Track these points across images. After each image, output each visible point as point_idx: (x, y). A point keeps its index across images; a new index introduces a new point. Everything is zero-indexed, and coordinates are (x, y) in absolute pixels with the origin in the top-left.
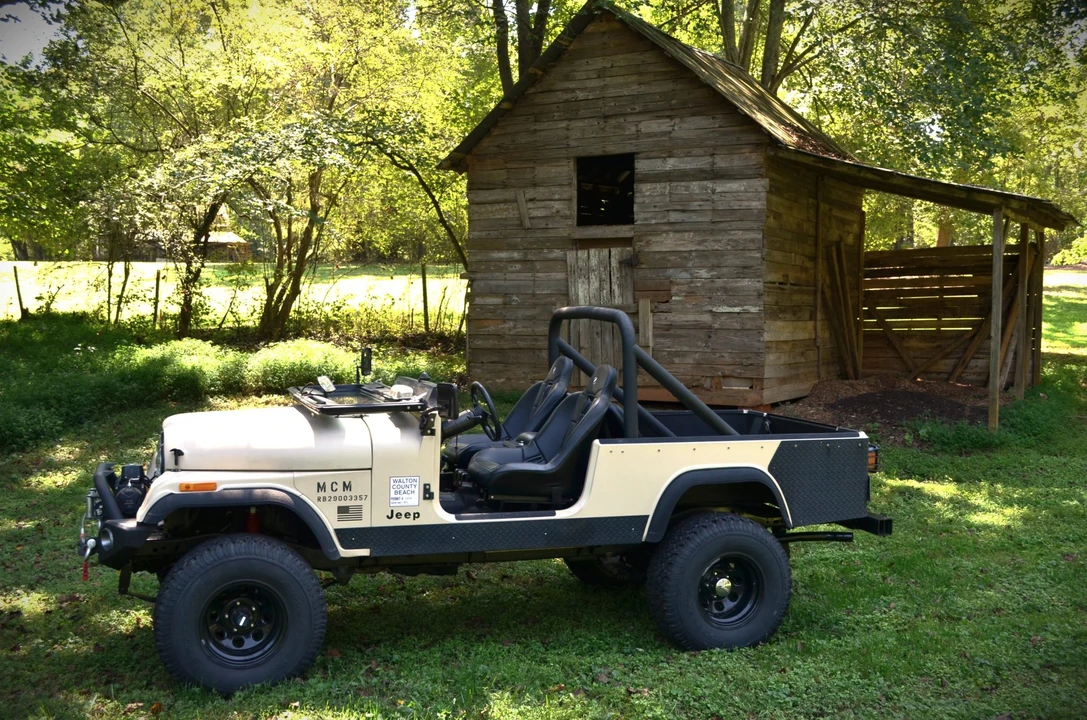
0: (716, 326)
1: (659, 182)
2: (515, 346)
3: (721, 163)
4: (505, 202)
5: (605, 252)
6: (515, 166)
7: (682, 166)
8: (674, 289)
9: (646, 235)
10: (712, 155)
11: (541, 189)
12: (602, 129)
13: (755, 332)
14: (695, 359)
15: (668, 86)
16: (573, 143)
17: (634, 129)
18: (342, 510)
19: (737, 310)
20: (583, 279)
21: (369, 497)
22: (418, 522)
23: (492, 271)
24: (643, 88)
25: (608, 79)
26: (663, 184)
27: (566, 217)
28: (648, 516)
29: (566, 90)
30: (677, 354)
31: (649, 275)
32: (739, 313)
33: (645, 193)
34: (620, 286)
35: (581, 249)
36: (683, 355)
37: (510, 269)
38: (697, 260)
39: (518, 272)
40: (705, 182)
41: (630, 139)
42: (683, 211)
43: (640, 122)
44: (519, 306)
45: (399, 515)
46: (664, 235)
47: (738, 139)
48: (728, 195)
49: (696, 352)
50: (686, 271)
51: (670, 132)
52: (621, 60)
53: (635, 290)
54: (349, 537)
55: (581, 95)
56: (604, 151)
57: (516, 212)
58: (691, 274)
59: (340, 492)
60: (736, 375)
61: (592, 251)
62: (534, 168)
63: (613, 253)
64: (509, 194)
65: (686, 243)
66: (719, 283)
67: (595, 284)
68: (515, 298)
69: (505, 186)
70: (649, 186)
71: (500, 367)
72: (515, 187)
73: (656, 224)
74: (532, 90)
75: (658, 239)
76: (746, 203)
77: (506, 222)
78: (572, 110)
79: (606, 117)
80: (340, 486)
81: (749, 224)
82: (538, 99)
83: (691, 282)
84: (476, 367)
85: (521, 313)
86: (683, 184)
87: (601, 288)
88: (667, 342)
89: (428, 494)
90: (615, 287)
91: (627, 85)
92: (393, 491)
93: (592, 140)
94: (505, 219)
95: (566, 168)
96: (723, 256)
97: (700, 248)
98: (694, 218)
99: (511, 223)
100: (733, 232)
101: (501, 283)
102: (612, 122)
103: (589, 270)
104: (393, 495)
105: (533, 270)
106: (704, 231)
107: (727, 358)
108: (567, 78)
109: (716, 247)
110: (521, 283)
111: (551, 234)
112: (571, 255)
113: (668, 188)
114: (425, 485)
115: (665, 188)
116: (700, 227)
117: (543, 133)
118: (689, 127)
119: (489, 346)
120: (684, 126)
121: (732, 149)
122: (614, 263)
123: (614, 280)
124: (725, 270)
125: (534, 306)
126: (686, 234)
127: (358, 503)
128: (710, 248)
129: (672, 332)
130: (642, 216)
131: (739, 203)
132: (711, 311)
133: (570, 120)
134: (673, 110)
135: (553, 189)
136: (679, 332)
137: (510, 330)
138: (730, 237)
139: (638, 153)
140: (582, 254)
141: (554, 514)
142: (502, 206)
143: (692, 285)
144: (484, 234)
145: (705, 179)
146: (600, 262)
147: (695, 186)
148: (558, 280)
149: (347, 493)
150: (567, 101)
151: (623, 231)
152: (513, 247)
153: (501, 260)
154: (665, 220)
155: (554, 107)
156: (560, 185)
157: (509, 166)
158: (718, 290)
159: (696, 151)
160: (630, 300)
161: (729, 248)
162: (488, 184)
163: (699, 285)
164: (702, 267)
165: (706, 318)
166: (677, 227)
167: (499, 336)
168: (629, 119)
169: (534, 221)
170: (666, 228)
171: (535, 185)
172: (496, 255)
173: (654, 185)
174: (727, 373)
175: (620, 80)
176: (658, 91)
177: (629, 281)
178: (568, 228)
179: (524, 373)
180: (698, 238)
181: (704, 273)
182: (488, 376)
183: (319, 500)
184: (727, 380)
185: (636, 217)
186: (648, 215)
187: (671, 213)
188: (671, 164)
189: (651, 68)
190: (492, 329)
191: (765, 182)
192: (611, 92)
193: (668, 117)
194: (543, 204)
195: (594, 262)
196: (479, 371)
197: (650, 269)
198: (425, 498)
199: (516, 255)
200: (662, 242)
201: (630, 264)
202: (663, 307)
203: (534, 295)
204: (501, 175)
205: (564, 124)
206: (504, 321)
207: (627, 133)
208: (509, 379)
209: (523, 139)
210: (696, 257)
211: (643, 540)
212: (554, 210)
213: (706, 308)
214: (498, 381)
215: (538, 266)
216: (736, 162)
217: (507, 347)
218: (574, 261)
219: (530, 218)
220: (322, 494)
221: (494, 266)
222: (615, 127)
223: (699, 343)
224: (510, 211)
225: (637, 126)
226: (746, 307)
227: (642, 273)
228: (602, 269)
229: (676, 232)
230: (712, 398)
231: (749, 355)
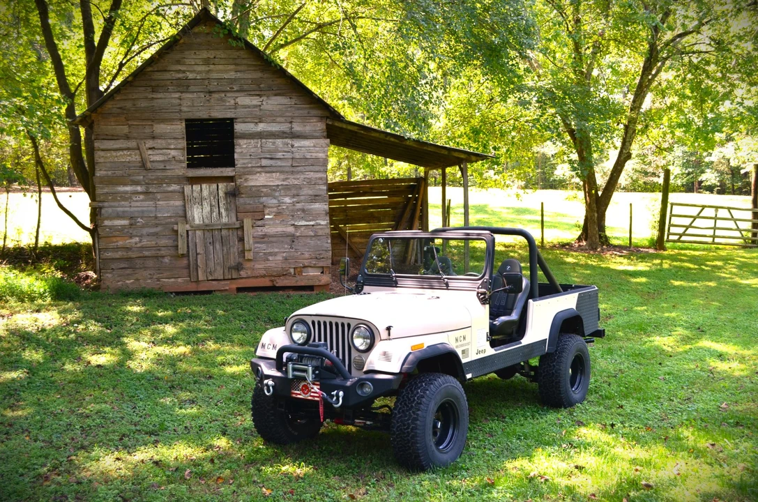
0: (298, 234)
1: (253, 138)
2: (141, 255)
3: (297, 127)
4: (128, 149)
5: (214, 186)
6: (135, 123)
7: (270, 129)
8: (267, 211)
9: (245, 174)
10: (291, 122)
11: (159, 141)
12: (208, 100)
13: (325, 237)
14: (283, 257)
15: (258, 75)
16: (185, 109)
17: (232, 102)
19: (312, 223)
20: (197, 205)
23: (119, 201)
24: (239, 75)
25: (212, 66)
26: (256, 140)
27: (181, 162)
29: (179, 71)
30: (271, 254)
31: (248, 202)
32: (313, 225)
33: (243, 149)
34: (227, 210)
35: (196, 184)
36: (275, 254)
37: (135, 199)
38: (282, 191)
39: (142, 201)
40: (286, 140)
41: (230, 109)
42: (271, 159)
43: (237, 97)
44: (143, 226)
46: (258, 175)
47: (309, 113)
48: (303, 149)
49: (284, 252)
50: (275, 198)
51: (260, 106)
52: (220, 54)
53: (237, 212)
55: (191, 76)
56: (210, 116)
57: (137, 157)
58: (279, 201)
60: (312, 265)
61: (204, 186)
62: (152, 125)
63: (220, 187)
64: (133, 144)
65: (274, 180)
66: (299, 206)
67: (207, 208)
68: (139, 220)
69: (127, 137)
70: (245, 141)
71: (129, 271)
72: (136, 139)
73: (252, 167)
74: (150, 69)
75: (254, 177)
76: (314, 155)
77: (129, 165)
78: (183, 85)
79: (210, 92)
81: (317, 168)
82: (158, 76)
83: (279, 206)
84: (107, 273)
85: (145, 231)
86: (270, 140)
87: (212, 211)
88: (263, 246)
90: (222, 210)
91: (226, 71)
93: (200, 108)
94: (129, 162)
95: (179, 127)
96: (301, 188)
97: (285, 183)
98: (279, 163)
99: (134, 165)
100: (307, 173)
101: (126, 209)
102: (216, 96)
103: (202, 199)
105: (155, 199)
106: (287, 172)
107: (307, 255)
108: (178, 62)
109: (296, 183)
110: (144, 209)
111: (169, 173)
112: (187, 189)
113: (260, 143)
115: (257, 143)
116: (284, 169)
117: (160, 101)
118: (274, 103)
119: (118, 257)
120: (269, 102)
121: (304, 119)
122: (221, 194)
123: (221, 205)
124: (302, 198)
125: (157, 225)
126: (274, 174)
128: (291, 183)
129: (266, 239)
130: (242, 161)
131: (310, 154)
132: (294, 225)
133: (182, 92)
134: (261, 91)
135: (169, 141)
136: (271, 239)
137: (136, 244)
138: (305, 176)
139: (236, 119)
140: (196, 188)
142: (125, 152)
143: (280, 208)
144: (110, 173)
145: (286, 138)
146: (210, 193)
147: (279, 142)
148: (177, 206)
150: (179, 79)
151: (228, 172)
152: (137, 183)
153: (126, 192)
154: (259, 165)
155: (168, 83)
156: (174, 138)
157: (130, 123)
158: (298, 210)
159: (278, 119)
160: (234, 219)
161: (305, 183)
162: (113, 135)
163: (284, 207)
164: (286, 196)
165: (291, 230)
166: (267, 169)
167: (128, 249)
168: (228, 95)
169: (154, 164)
170: (259, 170)
171: (154, 138)
172: (121, 189)
173: (249, 141)
174: (306, 264)
175: (221, 67)
176: (250, 77)
177: (233, 206)
178: (181, 170)
179: (150, 274)
180: (282, 177)
181: (287, 200)
182: (119, 279)
184: (306, 269)
185: (236, 162)
186: (246, 161)
187: (262, 160)
188: (261, 127)
189: (245, 62)
190: (120, 243)
191: (329, 140)
192: (215, 75)
193: (258, 95)
194: (161, 151)
195: (205, 193)
196: (110, 275)
197: (248, 197)
199: (139, 188)
200: (256, 180)
201: (233, 194)
202: (260, 223)
203: (156, 217)
204: (125, 129)
205: (177, 95)
206: (131, 238)
207: (228, 104)
208: (137, 280)
209: (143, 104)
210: (282, 189)
212: (170, 156)
213: (290, 223)
214: (127, 282)
215: (159, 196)
216: (308, 128)
217: (134, 256)
218: (190, 193)
219: (151, 161)
221: (121, 197)
222: (218, 100)
223: (286, 246)
224: (133, 156)
225: (234, 99)
226: (317, 221)
227: (241, 201)
228: (212, 198)
229: (266, 172)
230: (297, 281)
231: (321, 252)
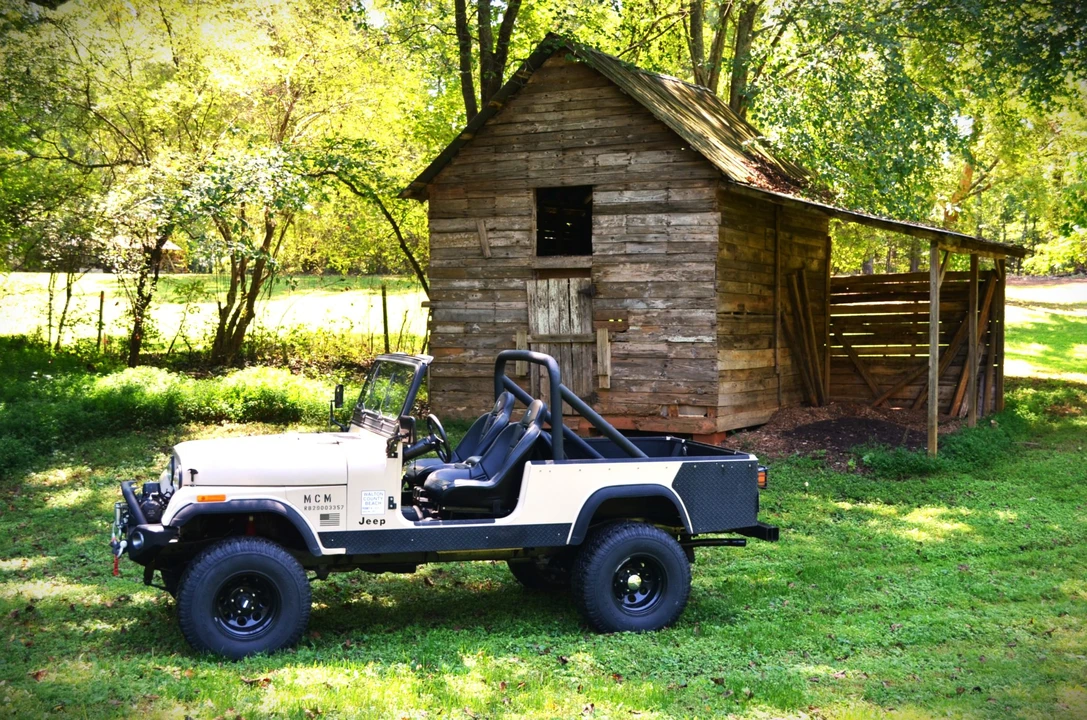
0: (672, 355)
1: (616, 214)
2: (475, 374)
3: (676, 197)
4: (466, 231)
5: (564, 282)
6: (475, 196)
7: (638, 199)
8: (631, 319)
9: (604, 266)
10: (667, 189)
11: (501, 220)
12: (561, 161)
13: (710, 361)
14: (651, 388)
15: (624, 121)
16: (533, 175)
17: (591, 162)
18: (324, 517)
19: (692, 339)
20: (542, 308)
21: (345, 508)
22: (384, 527)
23: (454, 300)
24: (600, 123)
25: (566, 113)
26: (620, 217)
27: (526, 247)
28: (571, 524)
29: (526, 123)
30: (635, 383)
31: (608, 305)
32: (693, 343)
33: (603, 224)
34: (579, 316)
35: (541, 278)
36: (640, 383)
37: (471, 298)
38: (653, 291)
39: (479, 301)
40: (660, 215)
41: (588, 172)
42: (640, 243)
43: (597, 155)
44: (481, 335)
45: (368, 522)
46: (621, 266)
47: (691, 174)
48: (682, 228)
49: (653, 381)
50: (642, 301)
51: (626, 166)
52: (579, 94)
53: (593, 319)
54: (329, 539)
55: (540, 128)
56: (563, 183)
57: (476, 241)
58: (648, 305)
59: (322, 503)
60: (691, 403)
61: (552, 281)
62: (494, 198)
63: (572, 283)
64: (470, 223)
65: (641, 274)
66: (674, 313)
67: (554, 314)
68: (476, 326)
69: (465, 215)
70: (606, 218)
71: (461, 395)
72: (475, 216)
73: (614, 255)
74: (492, 122)
75: (615, 269)
76: (699, 236)
77: (466, 252)
78: (531, 142)
79: (564, 150)
80: (322, 498)
81: (701, 257)
82: (499, 131)
83: (648, 312)
84: (437, 395)
85: (482, 342)
86: (639, 216)
87: (560, 318)
88: (625, 370)
89: (392, 505)
90: (574, 317)
91: (584, 119)
92: (364, 502)
93: (551, 172)
94: (466, 248)
95: (526, 199)
96: (677, 286)
97: (656, 279)
98: (650, 250)
99: (472, 252)
100: (687, 264)
101: (462, 311)
102: (571, 154)
103: (549, 300)
104: (364, 505)
105: (493, 299)
106: (660, 263)
107: (683, 387)
108: (526, 110)
109: (672, 279)
110: (482, 311)
111: (512, 264)
112: (530, 285)
113: (625, 220)
114: (390, 498)
115: (622, 220)
116: (656, 258)
117: (503, 164)
118: (645, 161)
119: (449, 375)
120: (640, 160)
121: (685, 184)
122: (573, 293)
123: (573, 309)
124: (680, 301)
125: (495, 334)
126: (642, 265)
127: (336, 511)
128: (665, 279)
129: (629, 361)
130: (600, 247)
131: (693, 236)
132: (666, 341)
133: (529, 152)
134: (628, 144)
135: (513, 219)
136: (636, 361)
137: (471, 358)
138: (685, 269)
139: (596, 186)
140: (542, 284)
141: (494, 522)
142: (463, 235)
143: (649, 315)
144: (445, 262)
145: (660, 212)
146: (560, 292)
147: (651, 219)
148: (519, 310)
149: (328, 503)
150: (527, 133)
151: (582, 262)
152: (473, 277)
153: (461, 289)
154: (622, 252)
155: (514, 139)
156: (520, 215)
157: (470, 195)
158: (673, 320)
159: (651, 185)
160: (589, 330)
161: (684, 279)
162: (449, 213)
163: (655, 315)
164: (659, 298)
165: (662, 348)
166: (634, 258)
167: (461, 365)
168: (587, 152)
169: (495, 251)
170: (623, 259)
171: (495, 215)
172: (457, 284)
173: (611, 217)
174: (682, 401)
175: (578, 114)
176: (615, 125)
177: (588, 311)
178: (527, 258)
179: (485, 401)
180: (654, 269)
181: (660, 304)
182: (449, 404)
183: (305, 509)
184: (683, 408)
185: (594, 248)
186: (606, 247)
187: (627, 245)
188: (628, 197)
189: (608, 103)
190: (453, 357)
191: (718, 216)
192: (570, 126)
193: (624, 151)
194: (503, 234)
195: (553, 292)
196: (440, 399)
197: (608, 299)
198: (390, 508)
199: (477, 284)
200: (619, 273)
201: (588, 294)
202: (621, 336)
203: (495, 324)
204: (463, 204)
205: (523, 156)
206: (465, 349)
207: (585, 165)
208: (470, 407)
209: (484, 170)
210: (653, 287)
211: (568, 543)
212: (514, 240)
213: (661, 338)
214: (459, 409)
215: (499, 295)
216: (690, 196)
217: (467, 375)
218: (534, 290)
219: (491, 248)
220: (308, 504)
221: (456, 295)
222: (573, 160)
223: (656, 372)
224: (471, 240)
225: (594, 159)
226: (699, 337)
227: (601, 303)
228: (561, 299)
229: (632, 263)
230: (668, 425)
231: (703, 384)
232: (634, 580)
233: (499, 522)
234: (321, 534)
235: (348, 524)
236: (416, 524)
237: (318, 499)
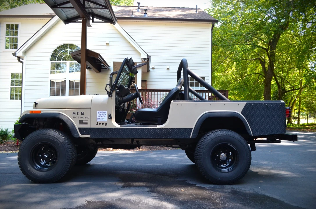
18: (81, 122)
21: (90, 118)
22: (107, 127)
28: (192, 129)
45: (100, 124)
54: (82, 131)
59: (80, 116)
80: (80, 114)
89: (110, 117)
92: (98, 116)
104: (98, 117)
114: (109, 114)
127: (86, 119)
141: (156, 127)
149: (83, 116)
183: (73, 118)
198: (109, 119)
211: (191, 137)
220: (74, 116)
232: (223, 155)
233: (158, 127)
234: (79, 128)
235: (91, 124)
236: (121, 126)
237: (78, 114)
